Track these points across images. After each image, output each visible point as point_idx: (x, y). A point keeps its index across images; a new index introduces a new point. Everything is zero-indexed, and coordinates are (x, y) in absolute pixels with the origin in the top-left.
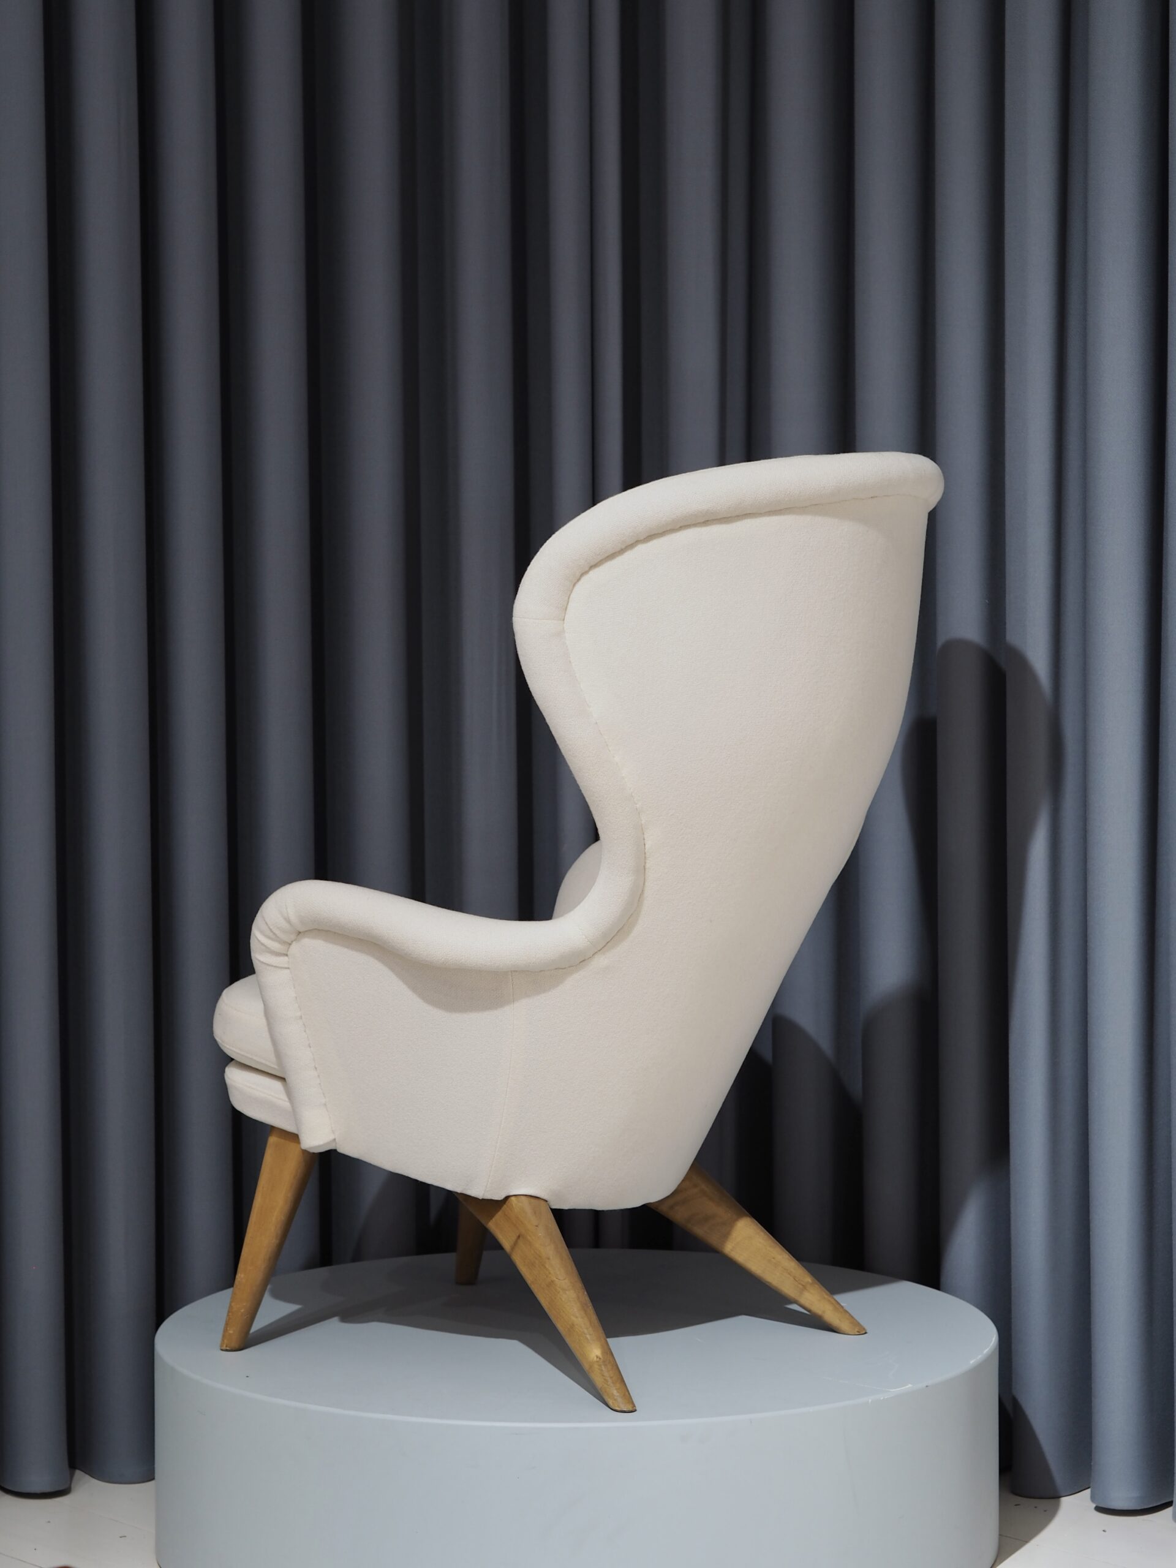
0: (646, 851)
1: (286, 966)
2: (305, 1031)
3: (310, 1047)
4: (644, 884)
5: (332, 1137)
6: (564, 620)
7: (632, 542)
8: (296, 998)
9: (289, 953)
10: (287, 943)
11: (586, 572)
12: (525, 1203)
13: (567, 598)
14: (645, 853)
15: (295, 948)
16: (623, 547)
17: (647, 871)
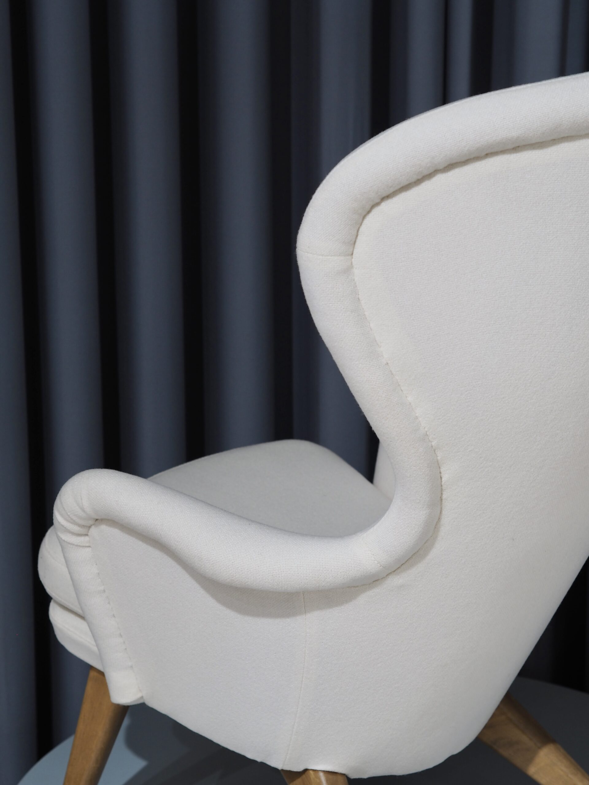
0: (443, 483)
1: (87, 545)
2: (109, 603)
3: (115, 617)
4: (441, 513)
5: (139, 695)
6: (352, 254)
7: (430, 172)
8: (99, 574)
9: (89, 534)
10: (86, 526)
11: (377, 204)
12: (322, 775)
13: (356, 231)
14: (442, 486)
15: (94, 531)
16: (419, 177)
17: (444, 501)
